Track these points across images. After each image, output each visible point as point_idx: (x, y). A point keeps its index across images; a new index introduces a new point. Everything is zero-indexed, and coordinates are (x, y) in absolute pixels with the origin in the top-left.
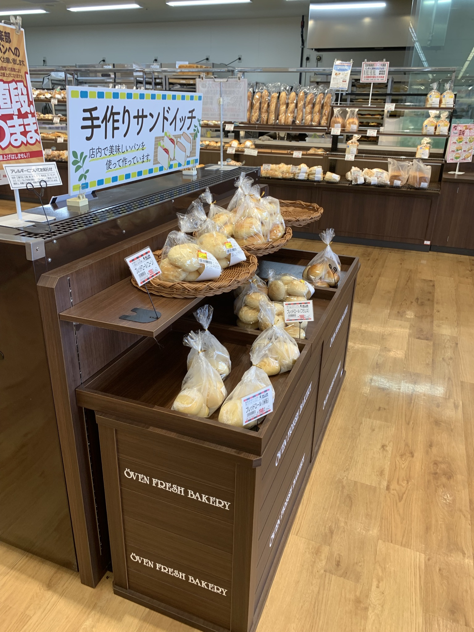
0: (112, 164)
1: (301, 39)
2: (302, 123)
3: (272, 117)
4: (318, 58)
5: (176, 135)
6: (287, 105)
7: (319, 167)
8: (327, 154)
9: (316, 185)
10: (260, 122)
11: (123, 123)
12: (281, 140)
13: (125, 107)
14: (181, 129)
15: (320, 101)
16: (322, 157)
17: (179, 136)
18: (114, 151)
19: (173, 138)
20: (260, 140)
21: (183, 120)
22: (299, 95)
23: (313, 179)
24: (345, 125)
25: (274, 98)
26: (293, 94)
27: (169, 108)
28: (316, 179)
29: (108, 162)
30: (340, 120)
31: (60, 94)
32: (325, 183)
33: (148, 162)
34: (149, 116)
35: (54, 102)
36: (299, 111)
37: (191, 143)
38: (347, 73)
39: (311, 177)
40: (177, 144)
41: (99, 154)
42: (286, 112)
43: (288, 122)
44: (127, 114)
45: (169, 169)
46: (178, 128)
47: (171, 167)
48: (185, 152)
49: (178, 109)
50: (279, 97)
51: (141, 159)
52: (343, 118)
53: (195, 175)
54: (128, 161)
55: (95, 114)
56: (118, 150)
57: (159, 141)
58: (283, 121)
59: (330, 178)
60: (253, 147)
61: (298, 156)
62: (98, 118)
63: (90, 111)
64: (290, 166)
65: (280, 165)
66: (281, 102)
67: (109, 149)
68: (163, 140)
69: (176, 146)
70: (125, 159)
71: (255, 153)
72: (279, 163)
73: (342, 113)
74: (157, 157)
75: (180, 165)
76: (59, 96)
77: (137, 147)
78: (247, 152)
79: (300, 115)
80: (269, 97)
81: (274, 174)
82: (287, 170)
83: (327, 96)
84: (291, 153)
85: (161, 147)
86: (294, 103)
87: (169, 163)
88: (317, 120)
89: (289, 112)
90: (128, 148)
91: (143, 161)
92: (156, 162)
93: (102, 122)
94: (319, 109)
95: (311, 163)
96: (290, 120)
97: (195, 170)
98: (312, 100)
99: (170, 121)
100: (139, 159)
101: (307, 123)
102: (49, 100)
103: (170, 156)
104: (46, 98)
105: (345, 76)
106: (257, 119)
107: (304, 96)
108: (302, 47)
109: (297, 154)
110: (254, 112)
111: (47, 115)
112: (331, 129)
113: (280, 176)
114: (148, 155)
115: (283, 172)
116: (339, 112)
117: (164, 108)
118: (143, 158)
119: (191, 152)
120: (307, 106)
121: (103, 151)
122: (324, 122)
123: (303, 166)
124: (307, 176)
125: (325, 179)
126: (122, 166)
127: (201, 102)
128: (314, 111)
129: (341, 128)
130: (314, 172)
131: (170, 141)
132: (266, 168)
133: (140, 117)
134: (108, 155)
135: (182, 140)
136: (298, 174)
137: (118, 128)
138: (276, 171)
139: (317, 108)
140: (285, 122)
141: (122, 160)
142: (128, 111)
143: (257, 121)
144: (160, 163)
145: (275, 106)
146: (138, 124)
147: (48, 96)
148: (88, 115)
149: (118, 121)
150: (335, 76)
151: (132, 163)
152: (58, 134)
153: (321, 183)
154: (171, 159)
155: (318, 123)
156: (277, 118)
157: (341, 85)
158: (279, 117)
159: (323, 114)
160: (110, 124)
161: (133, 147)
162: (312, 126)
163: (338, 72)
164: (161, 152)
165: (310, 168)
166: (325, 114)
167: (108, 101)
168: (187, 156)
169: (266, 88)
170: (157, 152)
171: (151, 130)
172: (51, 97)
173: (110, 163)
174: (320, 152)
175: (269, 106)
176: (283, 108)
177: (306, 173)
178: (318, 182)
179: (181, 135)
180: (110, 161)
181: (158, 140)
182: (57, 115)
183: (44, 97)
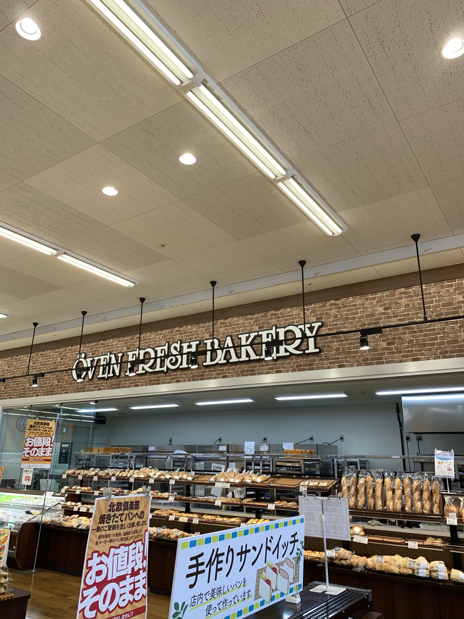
0: (212, 608)
1: (398, 422)
2: (412, 511)
3: (379, 503)
4: (419, 438)
5: (278, 563)
6: (393, 491)
7: (441, 563)
8: (448, 546)
9: (442, 585)
10: (367, 508)
11: (227, 563)
12: (392, 525)
13: (229, 546)
14: (283, 556)
15: (428, 488)
16: (442, 550)
17: (281, 564)
18: (216, 594)
19: (276, 567)
20: (369, 524)
21: (285, 546)
22: (404, 481)
23: (437, 578)
24: (461, 515)
25: (379, 483)
26: (398, 480)
27: (272, 538)
28: (440, 578)
29: (208, 607)
30: (454, 508)
31: (178, 475)
32: (452, 584)
33: (249, 598)
34: (252, 550)
35: (172, 482)
36: (407, 498)
37: (294, 568)
38: (451, 462)
39: (434, 574)
40: (279, 573)
41: (201, 600)
42: (393, 498)
43: (396, 509)
44: (231, 552)
45: (271, 601)
46: (281, 555)
47: (272, 599)
48: (288, 579)
49: (281, 536)
50: (383, 483)
51: (242, 596)
52: (456, 507)
53: (298, 604)
54: (228, 603)
55: (200, 560)
56: (220, 592)
57: (261, 573)
58: (391, 508)
59: (457, 578)
60: (363, 533)
61: (414, 547)
62: (203, 564)
63: (196, 558)
64: (407, 559)
65: (395, 556)
66: (387, 488)
67: (211, 593)
68: (265, 571)
69: (278, 574)
70: (226, 601)
71: (365, 540)
72: (394, 555)
73: (454, 501)
74: (258, 591)
75: (282, 594)
76: (177, 477)
77: (238, 585)
78: (356, 539)
79: (408, 501)
80: (373, 482)
81: (389, 569)
82: (404, 565)
83: (434, 483)
84: (406, 542)
85: (263, 579)
86: (400, 489)
87: (271, 594)
88: (429, 508)
89: (396, 498)
90: (230, 588)
91: (244, 599)
92: (257, 596)
93: (207, 567)
94: (429, 497)
95: (431, 556)
96: (399, 507)
97: (298, 597)
98: (419, 487)
99: (272, 550)
100: (239, 597)
101: (418, 511)
102: (168, 480)
103: (272, 587)
104: (166, 478)
105: (449, 464)
106: (363, 504)
107: (410, 483)
108: (401, 428)
109: (413, 545)
110: (360, 497)
111: (164, 494)
112: (446, 519)
113: (396, 570)
114: (249, 591)
115: (400, 566)
116: (451, 501)
117: (267, 538)
118: (244, 595)
119: (294, 578)
120: (414, 492)
121: (204, 597)
122: (436, 510)
123: (422, 560)
124: (428, 573)
125: (451, 577)
126: (222, 609)
127: (304, 523)
128: (423, 498)
129: (457, 517)
130: (436, 569)
131: (272, 570)
132: (379, 560)
133: (244, 552)
134: (209, 600)
135: (285, 567)
136: (417, 570)
137: (221, 569)
138: (391, 564)
139: (426, 495)
140: (393, 508)
141: (222, 602)
142: (232, 550)
143: (364, 506)
144: (261, 597)
145: (380, 492)
146: (241, 561)
147: (168, 476)
148: (194, 562)
149: (221, 562)
150: (438, 465)
151: (233, 603)
152: (171, 511)
153: (447, 584)
154: (273, 589)
155: (430, 511)
156: (384, 503)
157: (447, 473)
158: (387, 503)
159: (434, 501)
160: (214, 568)
161: (235, 585)
162: (423, 513)
163: (441, 461)
164: (263, 583)
165: (430, 563)
166: (435, 501)
167: (214, 545)
168: (290, 583)
169: (370, 474)
170: (259, 586)
171: (253, 564)
172: (170, 478)
173: (210, 608)
174: (438, 542)
175: (374, 491)
176: (389, 494)
177: (427, 569)
178: (443, 581)
179: (283, 562)
180: (210, 606)
181: (260, 571)
182: (173, 493)
183: (164, 477)
